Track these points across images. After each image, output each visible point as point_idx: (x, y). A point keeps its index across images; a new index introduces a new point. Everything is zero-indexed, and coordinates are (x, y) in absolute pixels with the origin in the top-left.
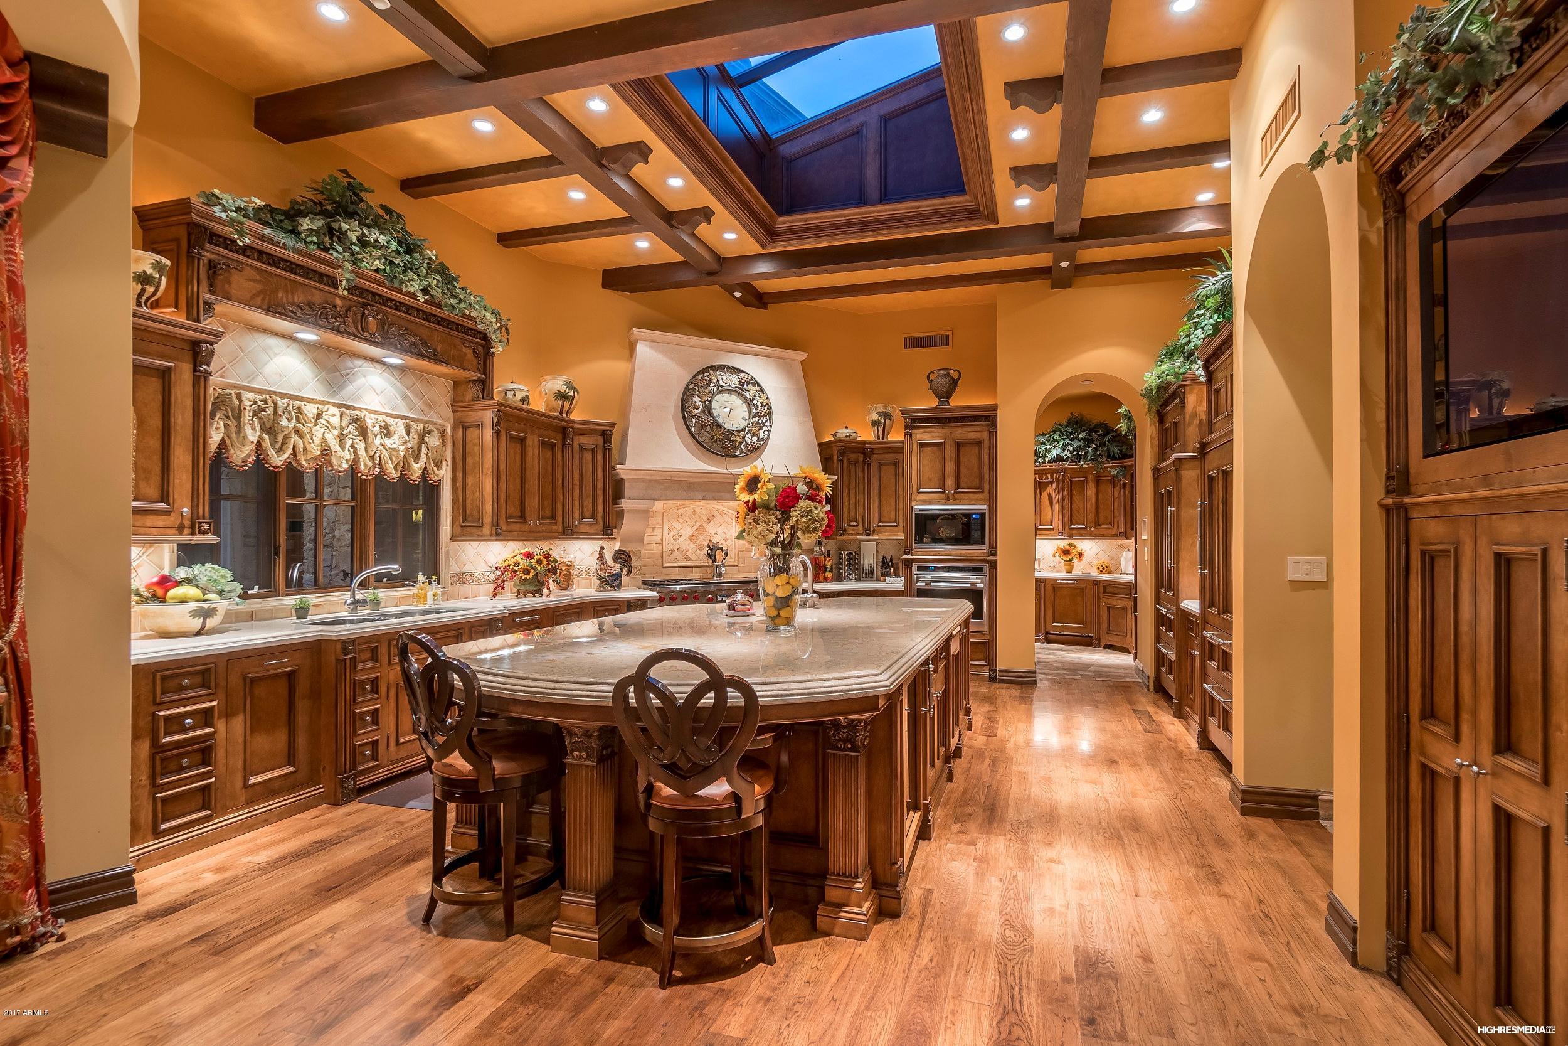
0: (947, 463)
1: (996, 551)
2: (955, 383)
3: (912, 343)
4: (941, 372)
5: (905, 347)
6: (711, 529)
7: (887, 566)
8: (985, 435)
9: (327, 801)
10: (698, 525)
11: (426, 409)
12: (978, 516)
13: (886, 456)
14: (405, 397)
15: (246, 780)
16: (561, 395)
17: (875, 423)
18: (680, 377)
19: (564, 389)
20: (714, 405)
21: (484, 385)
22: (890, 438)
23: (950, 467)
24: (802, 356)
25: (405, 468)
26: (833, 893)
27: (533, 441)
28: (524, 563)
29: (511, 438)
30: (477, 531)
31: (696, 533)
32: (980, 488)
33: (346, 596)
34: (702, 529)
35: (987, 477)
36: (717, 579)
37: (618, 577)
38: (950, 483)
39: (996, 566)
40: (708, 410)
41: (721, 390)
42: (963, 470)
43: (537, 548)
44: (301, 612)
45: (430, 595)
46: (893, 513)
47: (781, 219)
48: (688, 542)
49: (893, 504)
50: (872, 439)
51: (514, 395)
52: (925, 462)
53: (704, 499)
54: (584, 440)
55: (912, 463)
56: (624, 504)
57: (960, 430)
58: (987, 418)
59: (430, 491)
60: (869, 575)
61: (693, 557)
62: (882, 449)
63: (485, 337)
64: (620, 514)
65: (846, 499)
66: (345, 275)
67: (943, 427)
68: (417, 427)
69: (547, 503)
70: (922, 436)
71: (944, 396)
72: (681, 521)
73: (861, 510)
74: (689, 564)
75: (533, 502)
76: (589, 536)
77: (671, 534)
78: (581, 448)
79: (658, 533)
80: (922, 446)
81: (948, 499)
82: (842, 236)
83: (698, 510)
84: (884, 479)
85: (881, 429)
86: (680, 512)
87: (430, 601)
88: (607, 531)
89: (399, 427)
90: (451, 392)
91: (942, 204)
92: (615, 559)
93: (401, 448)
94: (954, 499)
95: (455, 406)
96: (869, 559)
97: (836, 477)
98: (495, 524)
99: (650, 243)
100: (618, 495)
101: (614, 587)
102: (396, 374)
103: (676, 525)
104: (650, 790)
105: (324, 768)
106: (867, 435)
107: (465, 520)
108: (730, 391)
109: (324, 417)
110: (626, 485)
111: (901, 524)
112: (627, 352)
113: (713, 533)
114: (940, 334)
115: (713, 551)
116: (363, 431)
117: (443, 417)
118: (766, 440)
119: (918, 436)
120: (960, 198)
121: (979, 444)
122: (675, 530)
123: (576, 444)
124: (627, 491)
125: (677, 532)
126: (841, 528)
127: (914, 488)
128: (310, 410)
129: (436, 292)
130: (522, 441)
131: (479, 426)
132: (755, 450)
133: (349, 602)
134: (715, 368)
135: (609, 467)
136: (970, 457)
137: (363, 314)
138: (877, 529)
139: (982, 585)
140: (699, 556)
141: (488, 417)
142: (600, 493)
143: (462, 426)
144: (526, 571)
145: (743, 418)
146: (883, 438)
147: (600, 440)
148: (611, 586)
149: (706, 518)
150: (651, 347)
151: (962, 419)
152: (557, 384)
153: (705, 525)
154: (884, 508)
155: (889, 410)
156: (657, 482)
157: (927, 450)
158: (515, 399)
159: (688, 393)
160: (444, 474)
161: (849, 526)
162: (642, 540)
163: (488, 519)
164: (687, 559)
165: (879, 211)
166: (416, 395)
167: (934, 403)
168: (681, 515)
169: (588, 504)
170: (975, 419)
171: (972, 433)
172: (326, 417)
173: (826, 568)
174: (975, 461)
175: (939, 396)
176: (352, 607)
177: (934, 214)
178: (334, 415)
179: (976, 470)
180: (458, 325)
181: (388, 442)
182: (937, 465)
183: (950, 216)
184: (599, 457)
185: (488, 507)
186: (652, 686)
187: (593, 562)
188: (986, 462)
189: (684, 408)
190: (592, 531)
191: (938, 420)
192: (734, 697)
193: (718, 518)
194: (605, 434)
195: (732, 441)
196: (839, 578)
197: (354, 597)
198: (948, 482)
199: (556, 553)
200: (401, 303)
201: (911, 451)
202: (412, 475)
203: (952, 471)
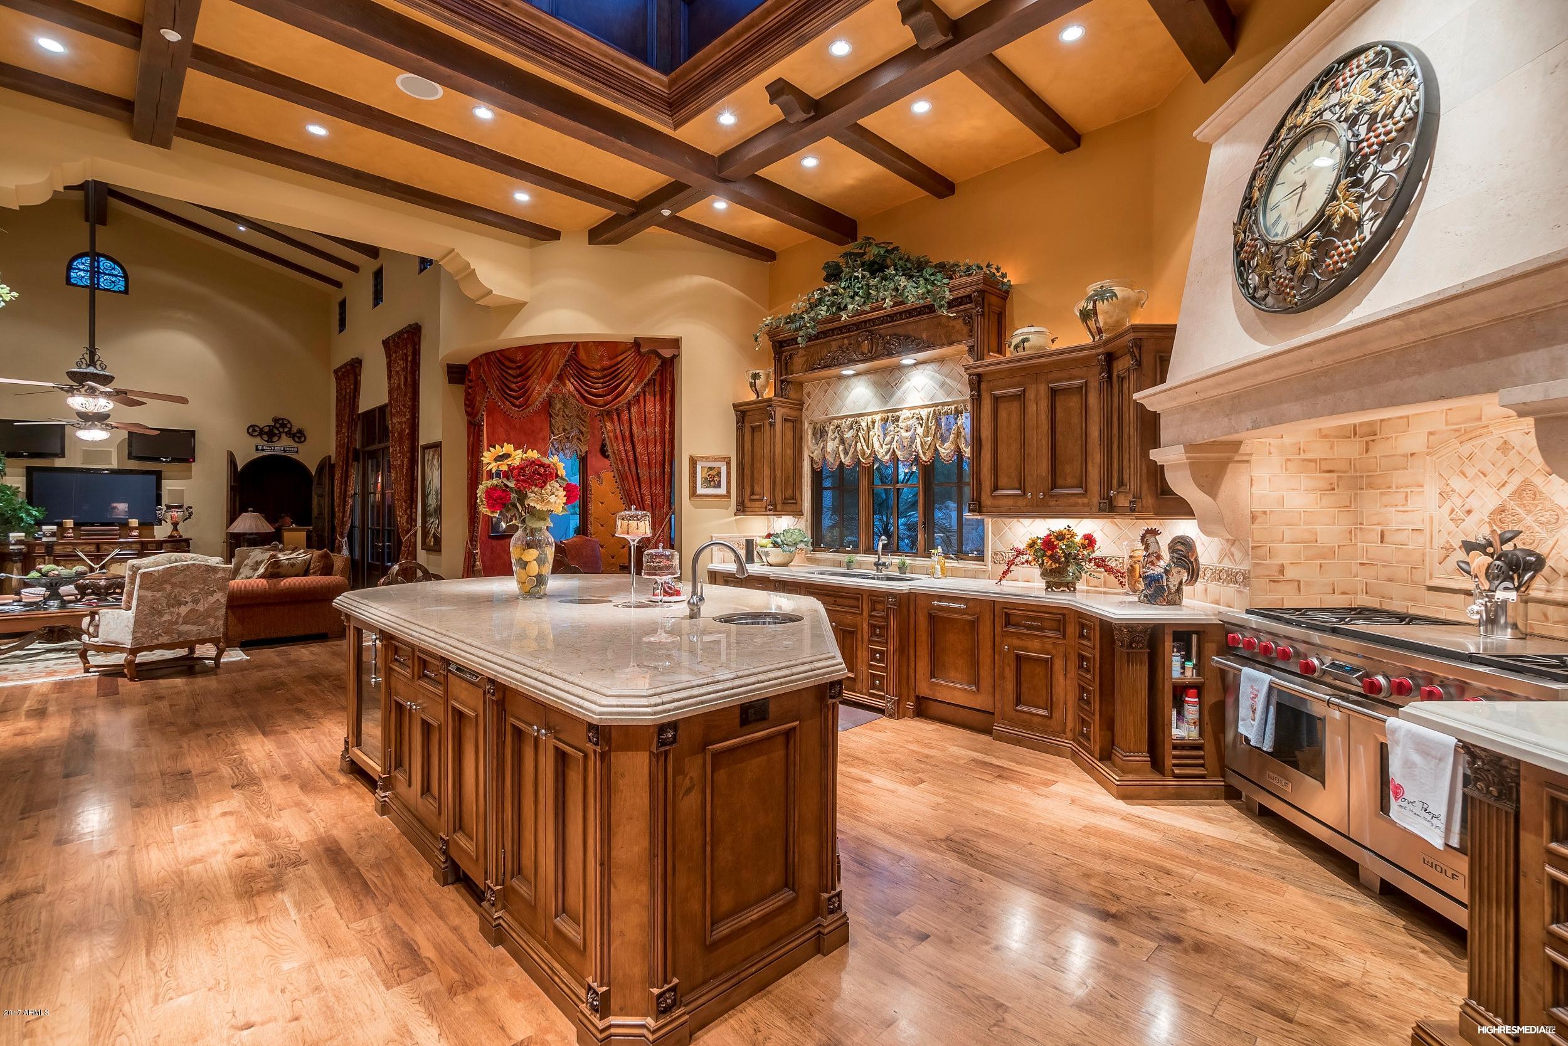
31: (1512, 505)
54: (1121, 365)
72: (1471, 472)
77: (1447, 506)
86: (1466, 449)
103: (1457, 483)
110: (1162, 422)
122: (1455, 499)
123: (1115, 375)
124: (1162, 434)
125: (1458, 502)
150: (1226, 142)
168: (1470, 457)
195: (1291, 268)
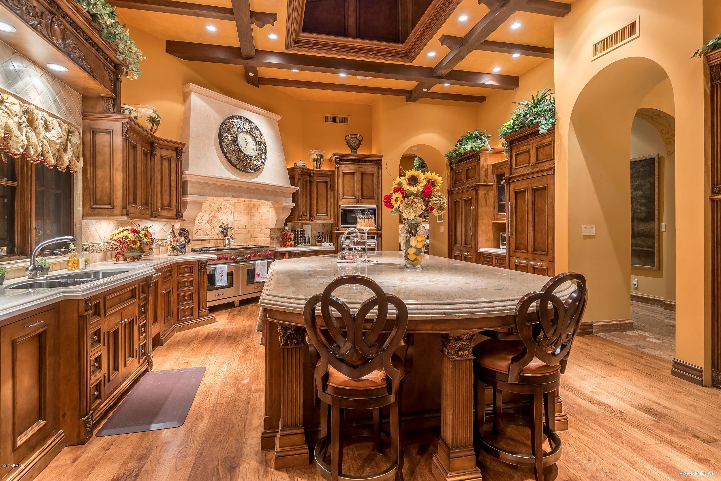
0: (357, 183)
1: (381, 228)
2: (360, 142)
3: (329, 119)
4: (353, 136)
5: (326, 121)
6: (220, 216)
7: (320, 238)
8: (375, 170)
9: (69, 444)
10: (212, 214)
11: (68, 113)
12: (372, 211)
13: (321, 178)
14: (55, 101)
15: (14, 442)
16: (152, 119)
17: (315, 160)
18: (217, 120)
19: (154, 115)
20: (238, 139)
21: (115, 102)
22: (322, 169)
23: (358, 185)
24: (279, 118)
27: (139, 149)
28: (132, 236)
30: (110, 212)
31: (212, 219)
32: (373, 196)
34: (214, 217)
35: (376, 191)
36: (227, 247)
37: (183, 246)
38: (359, 193)
39: (381, 236)
40: (235, 142)
41: (241, 130)
42: (365, 188)
45: (82, 261)
46: (325, 209)
47: (302, 34)
48: (207, 224)
49: (325, 204)
50: (312, 168)
51: (130, 113)
52: (346, 182)
53: (233, 197)
54: (164, 152)
55: (339, 182)
56: (187, 198)
57: (363, 166)
58: (377, 161)
60: (308, 242)
61: (210, 234)
62: (319, 174)
64: (185, 204)
65: (301, 200)
67: (355, 164)
68: (65, 126)
69: (145, 195)
70: (345, 168)
71: (354, 148)
72: (203, 211)
73: (308, 207)
74: (207, 238)
75: (139, 193)
76: (167, 218)
78: (162, 158)
80: (345, 173)
81: (358, 202)
82: (335, 52)
83: (212, 204)
84: (320, 190)
85: (318, 163)
87: (82, 265)
88: (177, 215)
89: (55, 124)
90: (81, 103)
91: (390, 47)
92: (180, 234)
93: (59, 141)
94: (361, 202)
95: (84, 114)
96: (308, 234)
97: (299, 188)
98: (125, 207)
99: (218, 28)
100: (184, 192)
101: (182, 252)
102: (50, 79)
103: (200, 213)
105: (64, 415)
106: (311, 166)
107: (95, 203)
108: (246, 132)
109: (5, 104)
110: (190, 185)
111: (329, 215)
112: (181, 98)
113: (221, 219)
114: (343, 116)
115: (225, 230)
116: (31, 122)
118: (264, 164)
119: (343, 168)
120: (400, 45)
121: (373, 174)
123: (158, 155)
124: (190, 190)
126: (300, 216)
127: (341, 195)
131: (110, 132)
132: (258, 169)
133: (30, 268)
134: (237, 117)
135: (179, 172)
136: (368, 180)
137: (52, 21)
138: (316, 217)
139: (374, 246)
140: (215, 232)
141: (119, 127)
142: (174, 189)
144: (134, 242)
145: (253, 149)
146: (319, 169)
147: (174, 154)
148: (181, 252)
149: (217, 210)
150: (200, 98)
151: (365, 161)
152: (149, 110)
153: (216, 214)
154: (320, 206)
155: (322, 154)
156: (208, 184)
157: (347, 176)
159: (222, 130)
160: (79, 166)
161: (303, 215)
163: (118, 203)
164: (206, 235)
165: (358, 43)
166: (62, 101)
167: (349, 152)
168: (203, 207)
169: (166, 198)
170: (371, 161)
171: (370, 169)
172: (8, 105)
173: (291, 239)
174: (370, 183)
175: (352, 148)
176: (34, 272)
177: (385, 51)
178: (14, 104)
179: (371, 187)
180: (103, 52)
181: (48, 135)
182: (352, 184)
183: (392, 54)
184: (174, 165)
185: (119, 194)
188: (376, 184)
189: (220, 139)
190: (169, 215)
191: (353, 160)
193: (223, 209)
194: (177, 150)
195: (249, 163)
196: (296, 244)
197: (34, 264)
198: (357, 193)
200: (74, 22)
201: (339, 176)
202: (62, 164)
203: (360, 187)
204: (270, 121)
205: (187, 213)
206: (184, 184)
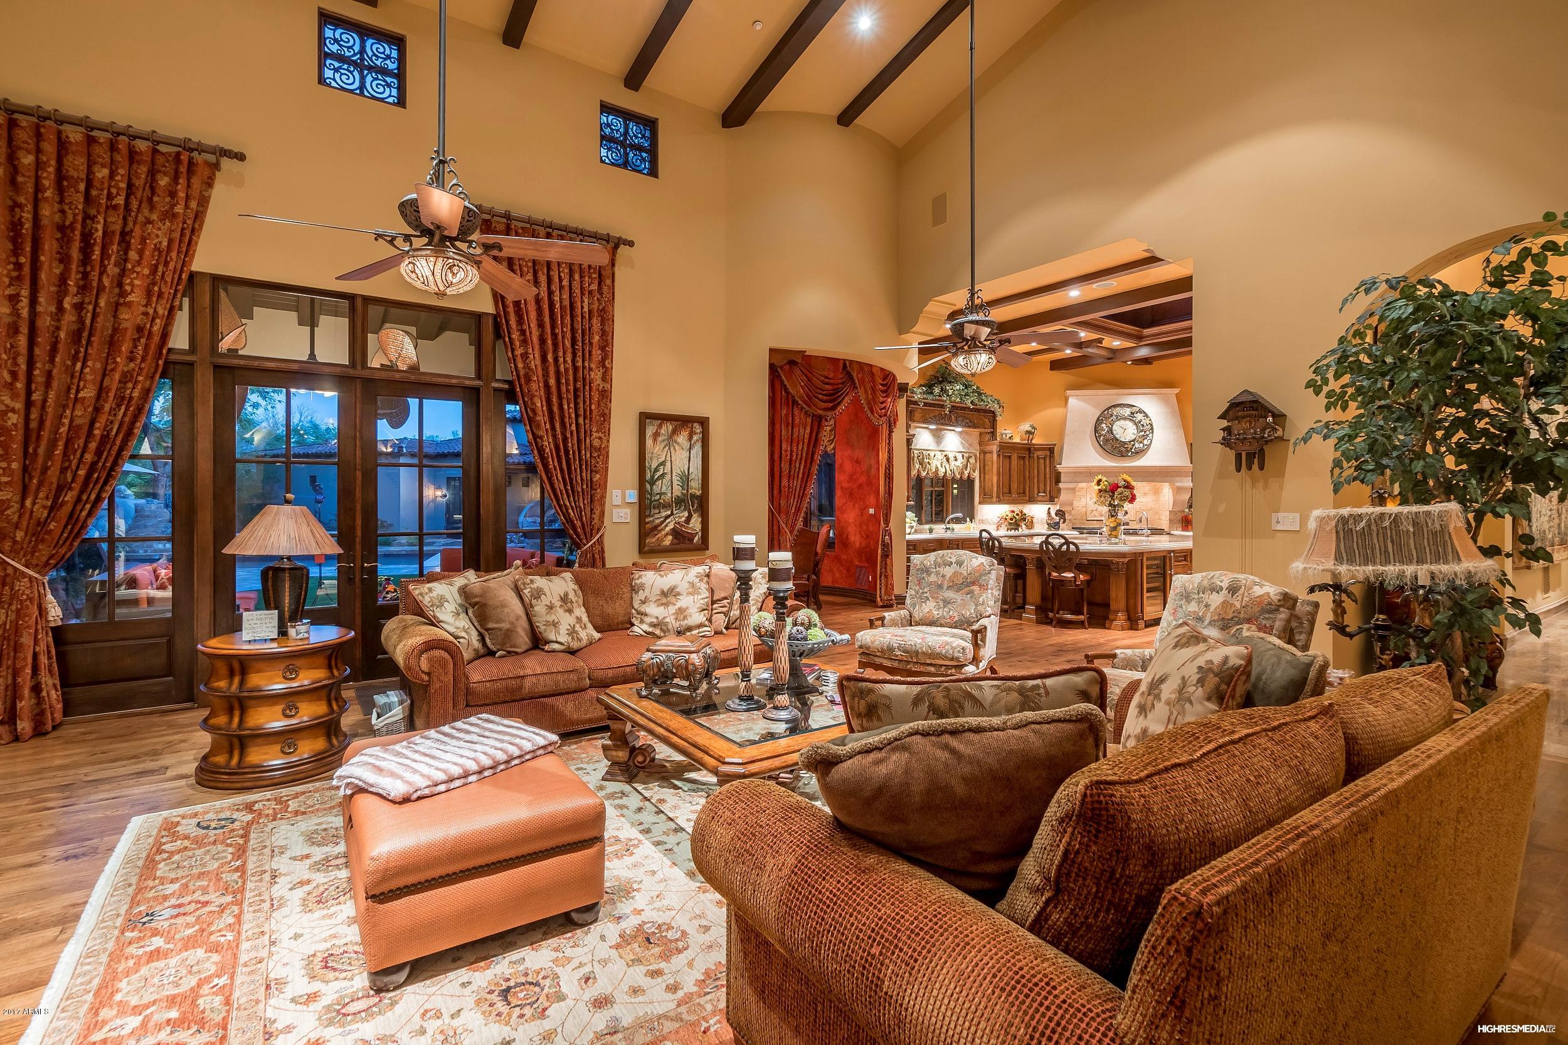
11: (970, 447)
14: (963, 444)
16: (1028, 432)
18: (1094, 413)
19: (1029, 429)
20: (1114, 427)
21: (993, 434)
24: (1176, 391)
25: (962, 473)
26: (1111, 617)
27: (1014, 457)
28: (1010, 515)
29: (1005, 457)
30: (991, 500)
33: (943, 526)
37: (1058, 523)
40: (1111, 431)
41: (1120, 418)
43: (1017, 508)
44: (931, 531)
45: (974, 525)
47: (1145, 331)
51: (1006, 436)
54: (1040, 453)
56: (1061, 485)
59: (970, 482)
63: (993, 412)
64: (1059, 490)
66: (948, 405)
68: (966, 455)
69: (1021, 487)
75: (1014, 486)
76: (1042, 502)
78: (1038, 458)
79: (1083, 500)
88: (1052, 499)
89: (959, 456)
90: (979, 439)
92: (1057, 514)
93: (961, 465)
95: (981, 443)
98: (998, 497)
100: (1058, 481)
101: (1056, 529)
102: (960, 435)
104: (1050, 574)
107: (985, 495)
108: (1125, 419)
110: (1063, 475)
116: (948, 460)
117: (976, 449)
118: (1149, 446)
123: (1036, 456)
124: (1063, 479)
128: (932, 454)
129: (976, 401)
130: (1010, 457)
131: (991, 452)
132: (1138, 454)
134: (1114, 406)
135: (1053, 467)
137: (951, 416)
141: (994, 448)
142: (1048, 480)
143: (984, 453)
144: (1012, 520)
145: (1133, 434)
147: (1049, 453)
148: (1054, 528)
150: (1077, 399)
152: (1026, 427)
156: (1080, 473)
158: (1006, 439)
159: (1098, 422)
160: (976, 475)
162: (1072, 504)
163: (995, 494)
166: (966, 443)
169: (1042, 486)
172: (937, 456)
176: (946, 531)
178: (939, 455)
180: (983, 411)
181: (956, 463)
184: (1048, 462)
185: (995, 489)
186: (1051, 544)
187: (1045, 516)
189: (1096, 431)
190: (1044, 500)
192: (1072, 547)
194: (1051, 450)
195: (1126, 448)
197: (946, 527)
199: (1025, 511)
200: (964, 408)
202: (964, 476)
204: (1165, 400)
205: (1063, 496)
206: (1059, 474)
